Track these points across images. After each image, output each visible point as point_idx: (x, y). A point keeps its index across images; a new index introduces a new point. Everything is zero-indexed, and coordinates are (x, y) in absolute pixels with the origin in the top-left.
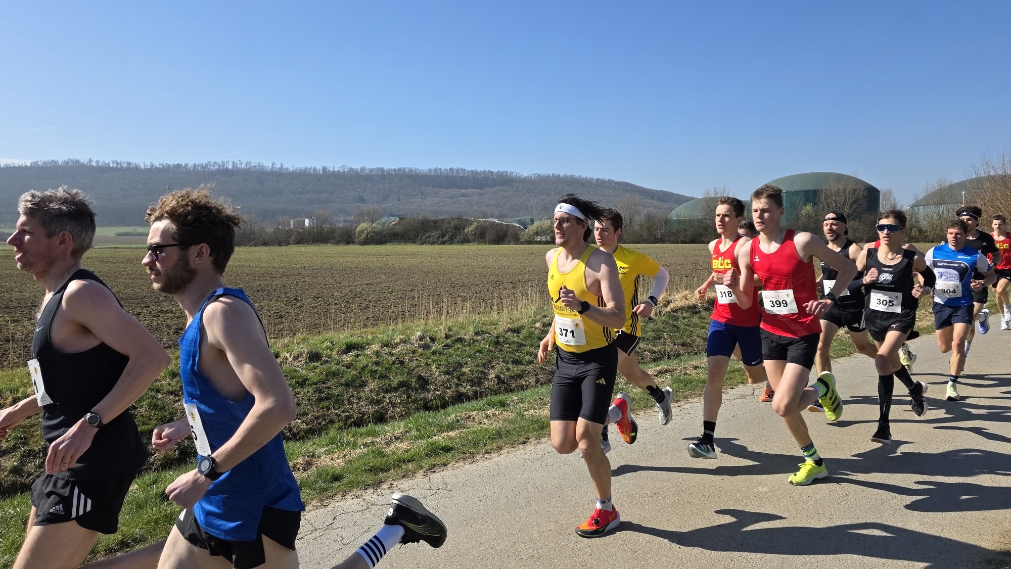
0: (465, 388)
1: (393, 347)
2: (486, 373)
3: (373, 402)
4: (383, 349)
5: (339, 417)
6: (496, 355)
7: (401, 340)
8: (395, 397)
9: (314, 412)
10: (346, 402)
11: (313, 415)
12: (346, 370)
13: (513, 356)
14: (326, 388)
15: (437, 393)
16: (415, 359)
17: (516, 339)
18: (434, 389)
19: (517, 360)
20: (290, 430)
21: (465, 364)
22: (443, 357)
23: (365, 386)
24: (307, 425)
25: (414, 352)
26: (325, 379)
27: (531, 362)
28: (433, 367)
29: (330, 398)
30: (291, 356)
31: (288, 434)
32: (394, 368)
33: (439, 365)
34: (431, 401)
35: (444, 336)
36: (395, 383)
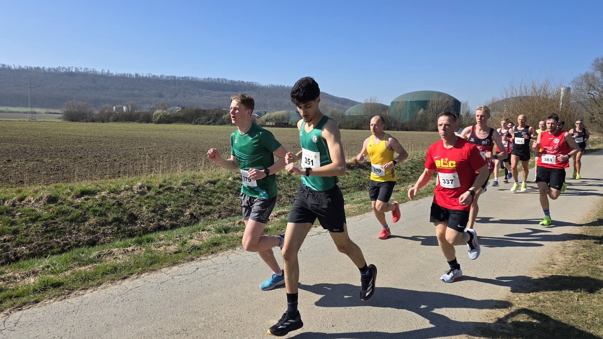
0: (165, 222)
1: (118, 194)
2: (183, 212)
3: (89, 232)
4: (109, 195)
5: (58, 244)
6: (194, 199)
7: (125, 188)
8: (108, 229)
9: (38, 241)
10: (67, 233)
11: (37, 243)
12: (74, 209)
13: (205, 199)
14: (53, 223)
15: (142, 226)
16: (131, 202)
17: (211, 189)
18: (141, 223)
19: (208, 203)
20: (15, 254)
21: (169, 205)
22: (153, 200)
23: (86, 221)
24: (30, 250)
25: (132, 197)
26: (55, 217)
27: (219, 204)
28: (144, 208)
29: (54, 231)
30: (33, 199)
31: (13, 257)
32: (113, 208)
33: (149, 206)
34: (137, 231)
35: (158, 186)
36: (110, 219)
